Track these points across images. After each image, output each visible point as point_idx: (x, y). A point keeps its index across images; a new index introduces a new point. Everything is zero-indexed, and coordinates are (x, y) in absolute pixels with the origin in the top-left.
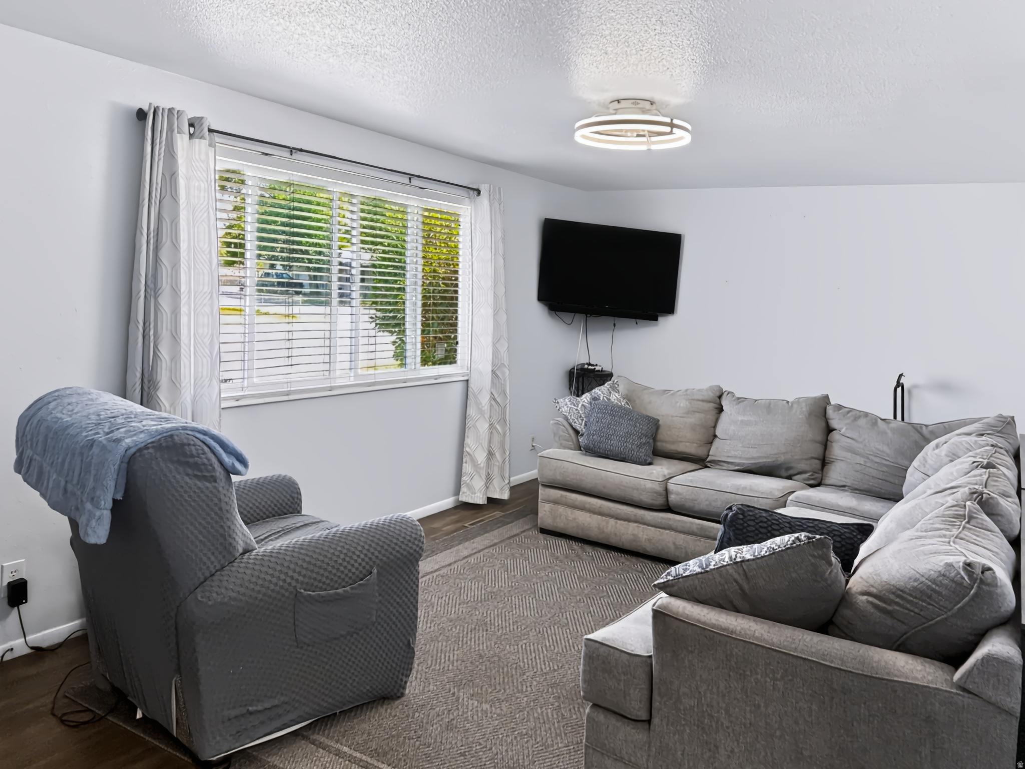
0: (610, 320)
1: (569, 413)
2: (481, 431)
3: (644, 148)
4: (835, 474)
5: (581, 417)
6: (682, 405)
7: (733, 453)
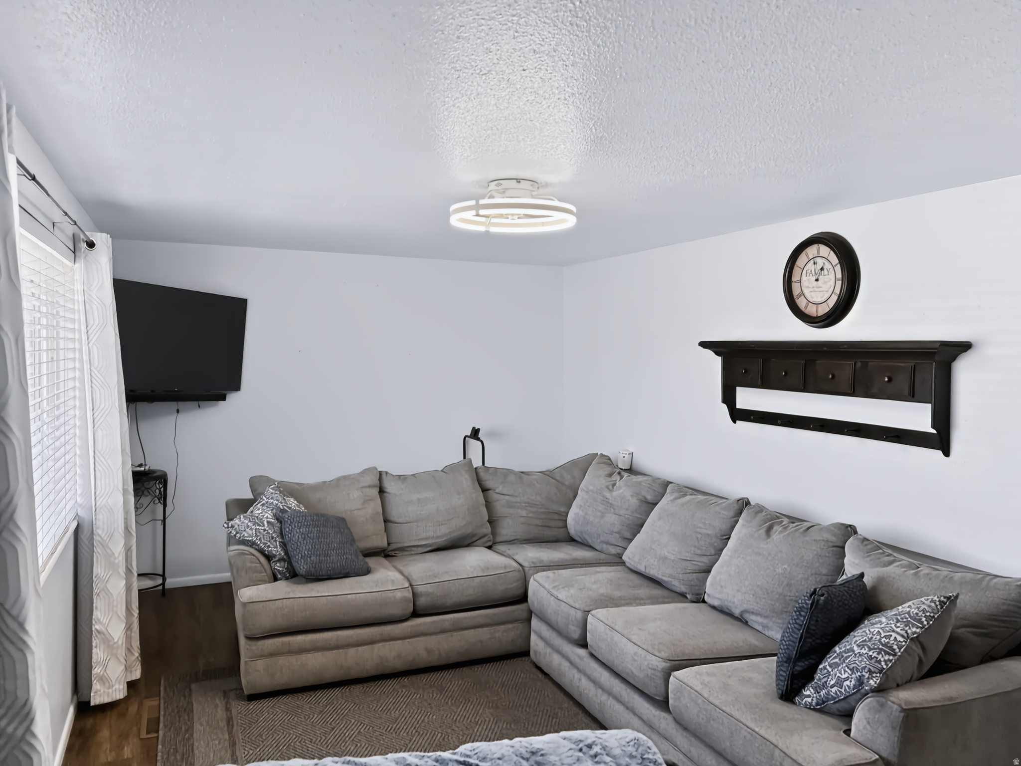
0: (173, 405)
1: (256, 536)
2: (115, 593)
3: (482, 229)
4: (507, 530)
5: (273, 538)
6: (355, 496)
7: (424, 535)
